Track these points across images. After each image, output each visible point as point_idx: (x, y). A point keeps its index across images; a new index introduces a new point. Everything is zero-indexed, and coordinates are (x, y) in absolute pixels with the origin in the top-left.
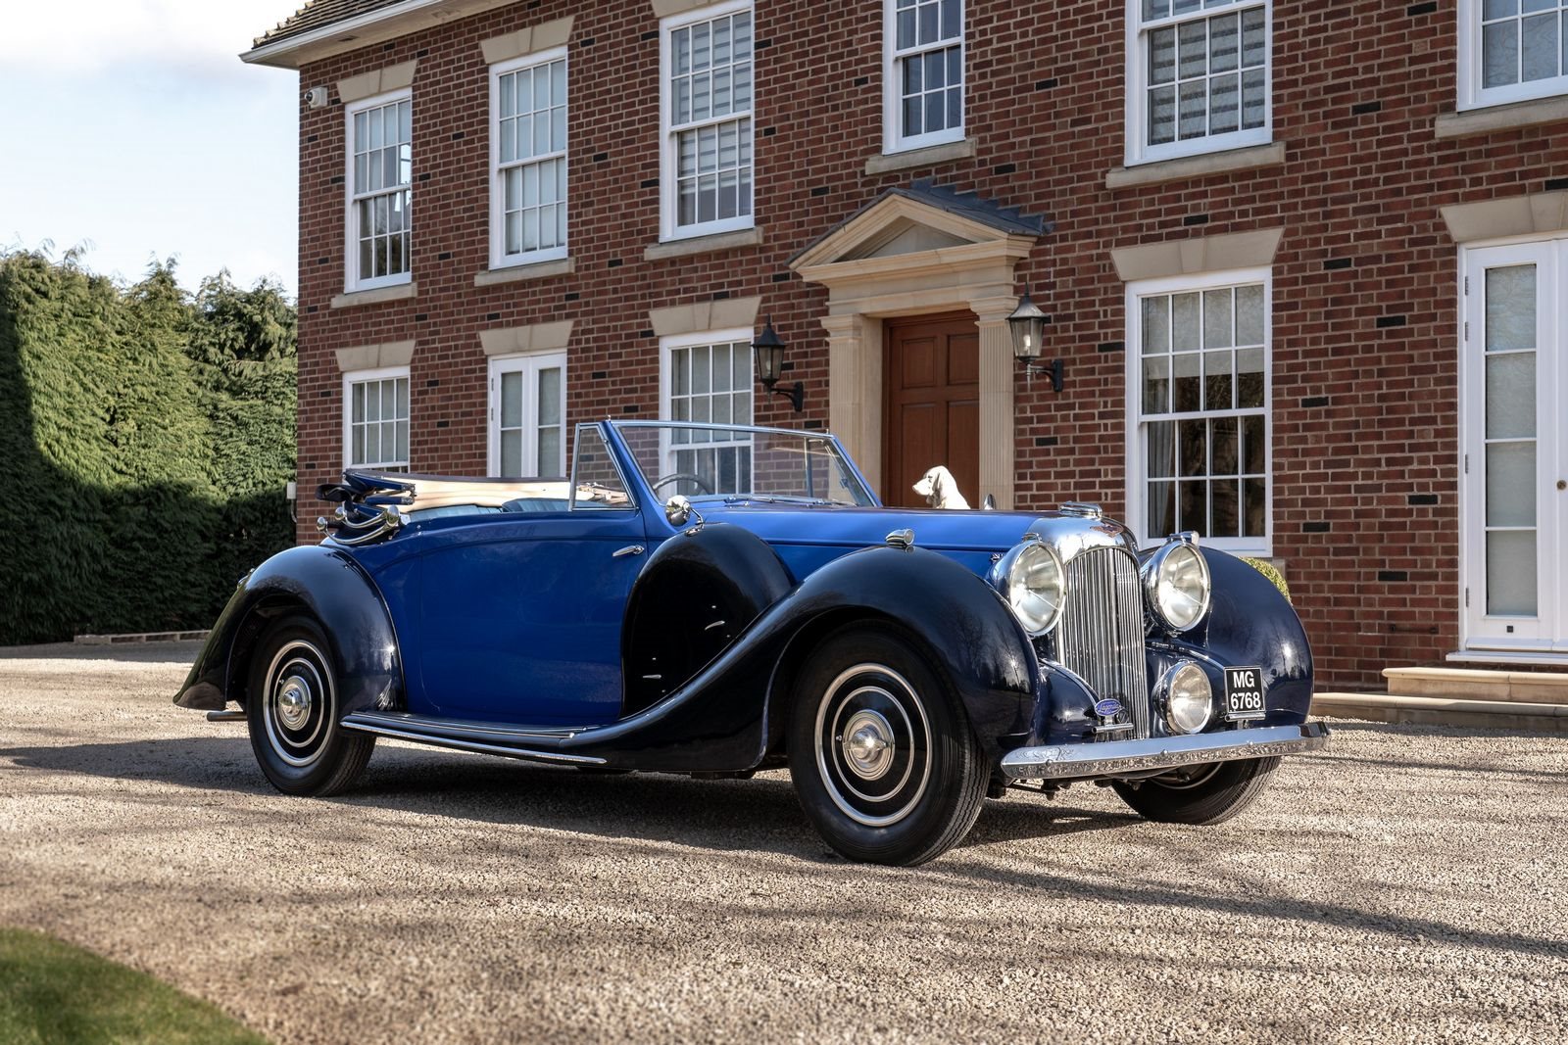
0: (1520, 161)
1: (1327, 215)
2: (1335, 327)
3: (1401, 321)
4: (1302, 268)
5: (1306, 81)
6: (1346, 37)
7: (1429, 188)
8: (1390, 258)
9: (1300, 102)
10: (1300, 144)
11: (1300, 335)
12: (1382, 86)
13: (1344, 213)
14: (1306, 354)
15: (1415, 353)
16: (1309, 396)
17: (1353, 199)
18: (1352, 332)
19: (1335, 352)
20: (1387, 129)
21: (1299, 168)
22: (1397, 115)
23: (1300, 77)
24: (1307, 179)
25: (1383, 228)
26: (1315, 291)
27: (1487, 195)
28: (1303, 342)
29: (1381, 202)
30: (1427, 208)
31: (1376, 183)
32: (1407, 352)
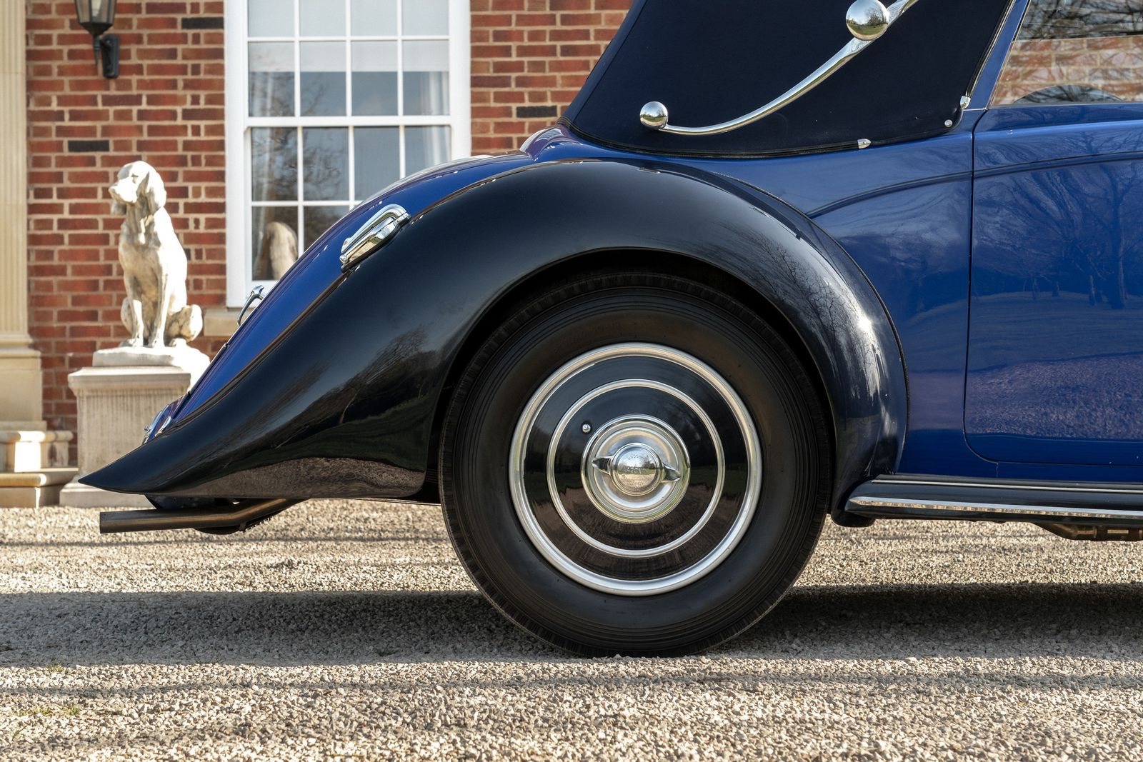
11: (513, 27)
14: (523, 51)
16: (527, 104)
18: (592, 28)
19: (567, 51)
28: (519, 36)
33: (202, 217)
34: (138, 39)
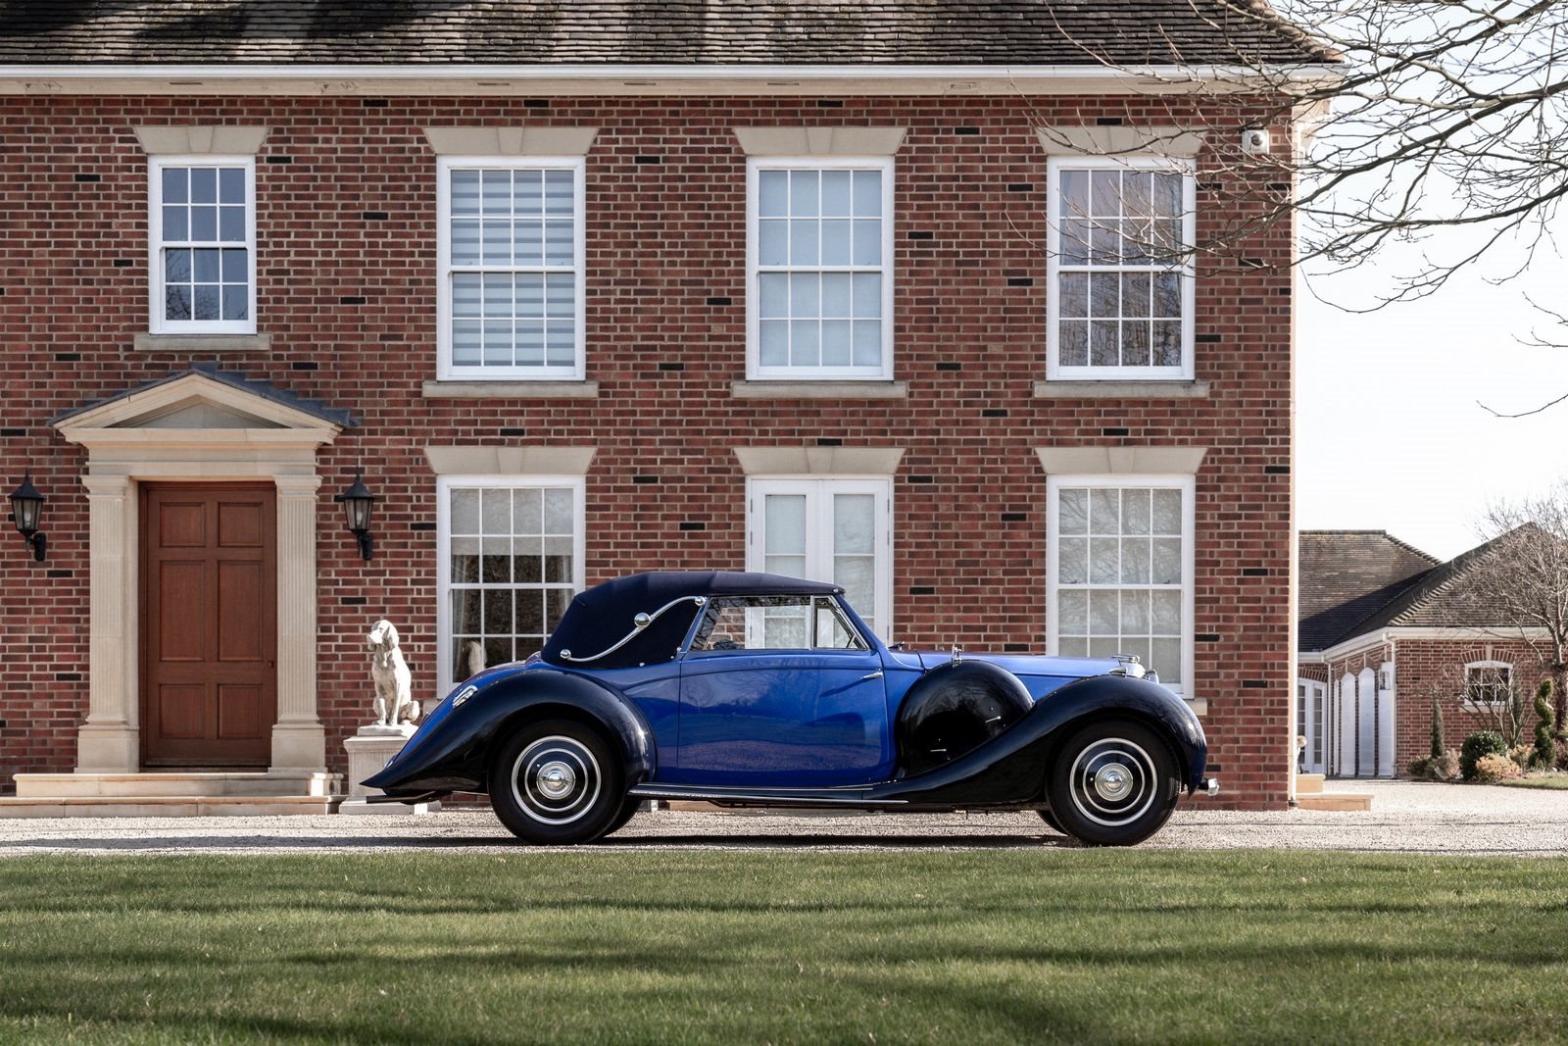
0: (799, 423)
1: (636, 442)
2: (643, 527)
3: (702, 527)
4: (614, 480)
5: (617, 338)
6: (654, 311)
7: (726, 432)
8: (691, 480)
9: (612, 353)
10: (614, 385)
11: (611, 531)
12: (685, 352)
13: (652, 442)
14: (617, 545)
15: (713, 551)
17: (660, 433)
18: (659, 532)
19: (643, 545)
20: (688, 385)
21: (612, 404)
22: (697, 376)
23: (612, 334)
24: (618, 413)
25: (686, 457)
26: (626, 499)
27: (772, 443)
28: (615, 536)
29: (683, 437)
30: (723, 447)
31: (680, 423)
32: (705, 550)
33: (422, 644)
34: (384, 536)
